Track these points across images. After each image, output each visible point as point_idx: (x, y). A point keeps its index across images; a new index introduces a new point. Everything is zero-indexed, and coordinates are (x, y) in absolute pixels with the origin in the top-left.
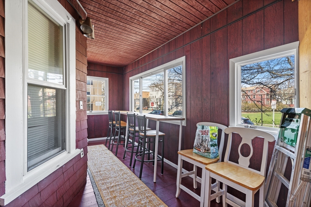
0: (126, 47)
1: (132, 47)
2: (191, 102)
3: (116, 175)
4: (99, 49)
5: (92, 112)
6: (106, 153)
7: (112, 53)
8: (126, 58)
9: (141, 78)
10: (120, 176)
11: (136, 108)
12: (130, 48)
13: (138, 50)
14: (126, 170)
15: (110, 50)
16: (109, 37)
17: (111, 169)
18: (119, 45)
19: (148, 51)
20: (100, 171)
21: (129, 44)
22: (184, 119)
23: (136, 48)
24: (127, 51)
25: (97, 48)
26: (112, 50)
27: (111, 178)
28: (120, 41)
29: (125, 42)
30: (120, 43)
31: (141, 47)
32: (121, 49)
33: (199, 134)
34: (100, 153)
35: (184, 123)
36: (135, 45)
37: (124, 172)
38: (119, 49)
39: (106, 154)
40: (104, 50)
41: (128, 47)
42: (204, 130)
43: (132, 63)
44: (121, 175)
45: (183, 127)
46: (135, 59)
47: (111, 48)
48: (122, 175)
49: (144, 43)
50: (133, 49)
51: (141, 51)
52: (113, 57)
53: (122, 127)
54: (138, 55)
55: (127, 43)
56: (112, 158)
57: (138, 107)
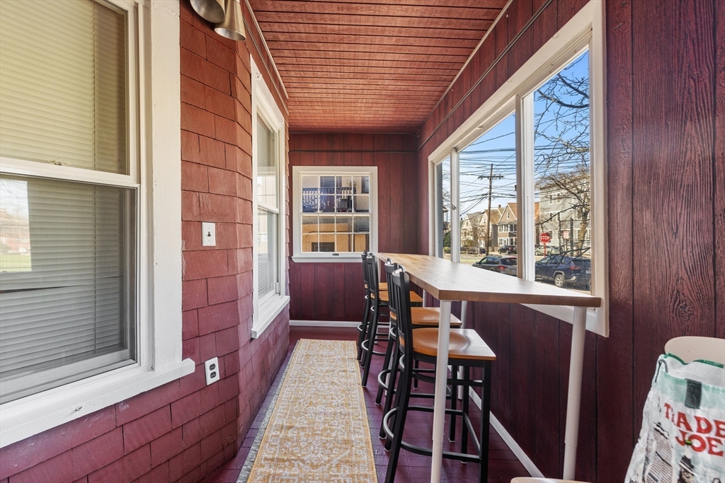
0: (390, 57)
1: (406, 50)
2: (637, 214)
3: (319, 459)
4: (330, 86)
5: (338, 255)
6: (344, 371)
7: (365, 92)
8: (409, 97)
9: (456, 149)
10: (331, 467)
11: (499, 248)
12: (402, 57)
13: (432, 58)
14: (362, 448)
15: (354, 81)
16: (330, 38)
17: (322, 427)
18: (367, 56)
19: (465, 52)
20: (291, 427)
21: (393, 41)
22: (595, 303)
23: (418, 50)
24: (400, 71)
25: (324, 86)
26: (361, 81)
27: (301, 464)
28: (362, 39)
29: (377, 40)
30: (368, 48)
31: (433, 42)
32: (379, 70)
33: (659, 425)
34: (330, 366)
35: (596, 321)
36: (412, 41)
37: (350, 455)
38: (373, 70)
39: (344, 374)
40: (341, 86)
41: (397, 57)
42: (699, 413)
43: (432, 111)
44: (334, 462)
45: (589, 337)
46: (436, 94)
47: (356, 75)
48: (337, 466)
49: (437, 23)
50: (411, 58)
51: (440, 59)
52: (375, 105)
53: (382, 304)
54: (438, 78)
55: (386, 41)
56: (347, 391)
57: (503, 245)
